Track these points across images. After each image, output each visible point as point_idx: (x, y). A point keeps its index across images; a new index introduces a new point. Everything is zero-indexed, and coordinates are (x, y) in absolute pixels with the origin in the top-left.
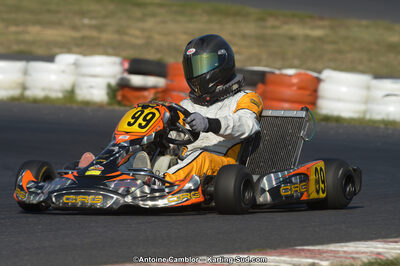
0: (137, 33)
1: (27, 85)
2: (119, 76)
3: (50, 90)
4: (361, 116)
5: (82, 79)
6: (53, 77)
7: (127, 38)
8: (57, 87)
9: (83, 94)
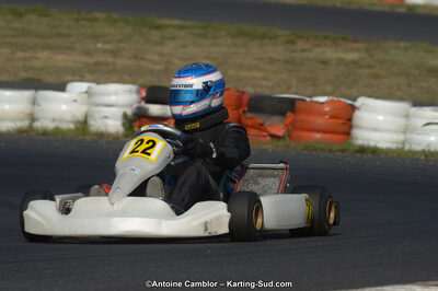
0: (156, 58)
1: (36, 115)
2: (136, 105)
3: (60, 121)
4: (401, 146)
5: (95, 109)
6: (64, 107)
7: (144, 64)
8: (68, 117)
9: (97, 125)
